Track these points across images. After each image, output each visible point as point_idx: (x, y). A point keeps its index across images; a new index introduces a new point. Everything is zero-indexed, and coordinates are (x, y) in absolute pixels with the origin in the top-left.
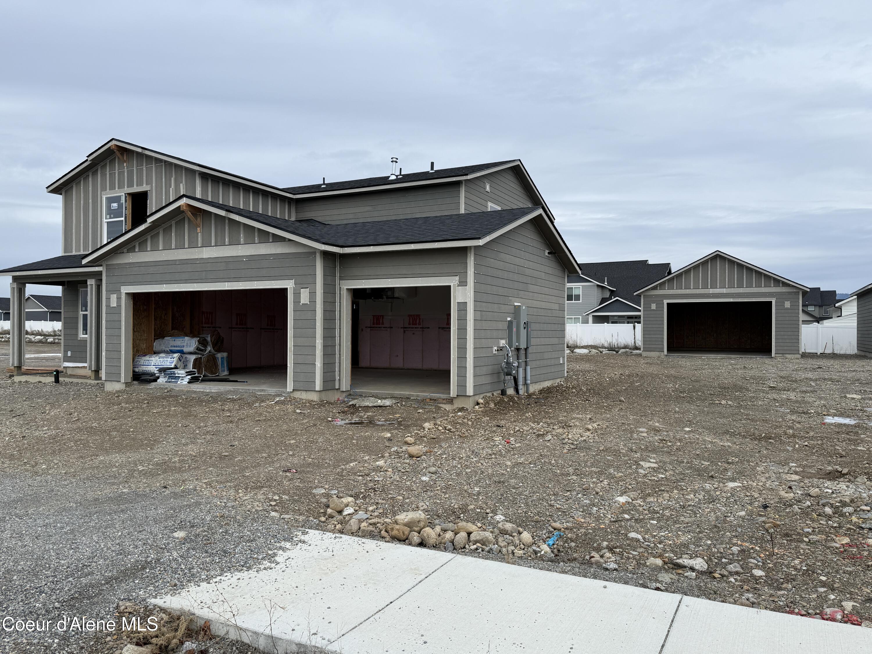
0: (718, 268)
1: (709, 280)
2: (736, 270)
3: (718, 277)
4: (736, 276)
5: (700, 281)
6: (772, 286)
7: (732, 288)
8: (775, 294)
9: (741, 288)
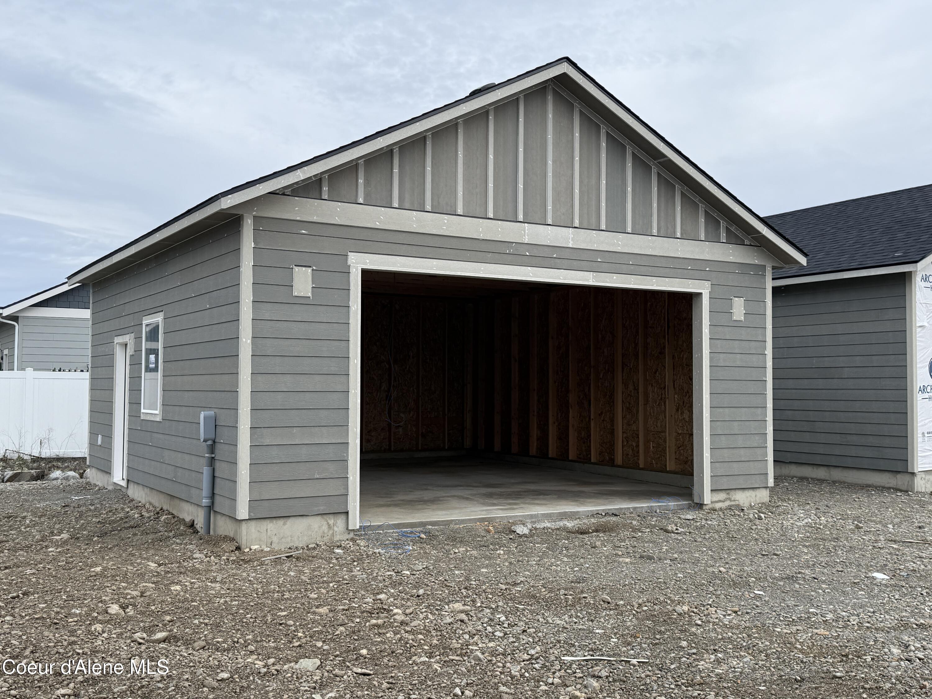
0: (550, 136)
1: (521, 186)
2: (603, 155)
3: (550, 174)
5: (491, 185)
6: (703, 237)
7: (594, 232)
8: (707, 269)
9: (621, 236)
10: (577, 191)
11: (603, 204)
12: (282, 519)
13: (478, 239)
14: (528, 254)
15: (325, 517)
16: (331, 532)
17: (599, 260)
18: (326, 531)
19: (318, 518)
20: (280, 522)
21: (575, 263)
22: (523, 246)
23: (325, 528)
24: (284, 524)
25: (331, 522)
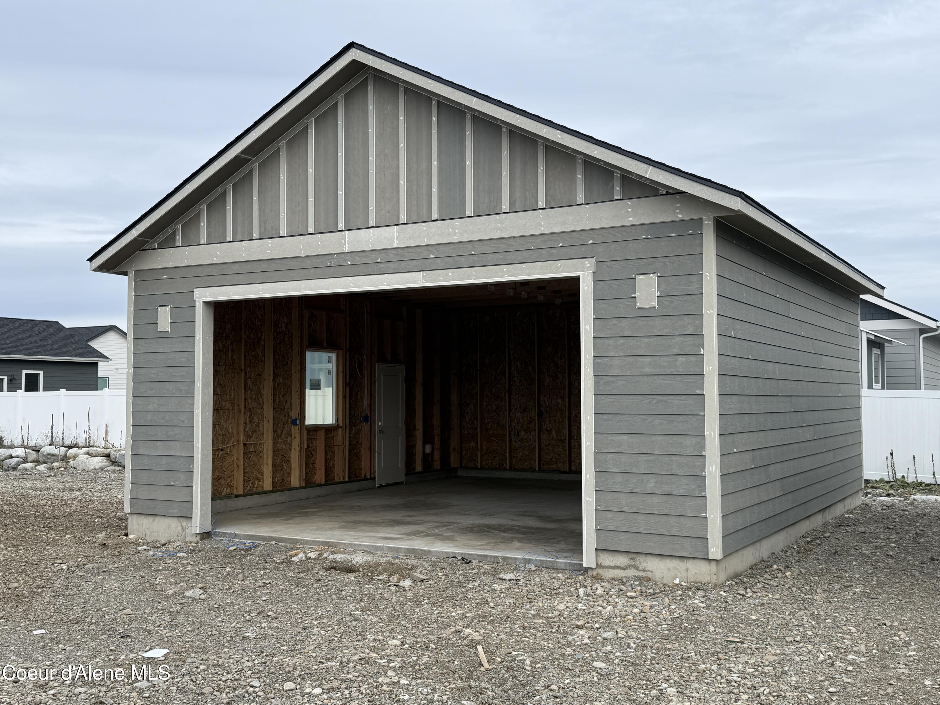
0: (371, 131)
1: (341, 193)
2: (435, 132)
3: (372, 172)
4: (435, 163)
5: (311, 199)
6: (580, 199)
7: (423, 224)
8: (590, 242)
9: (457, 222)
10: (403, 182)
11: (435, 190)
12: (152, 516)
13: (301, 257)
14: (349, 263)
15: (180, 519)
16: (184, 533)
17: (432, 256)
18: (180, 531)
19: (175, 520)
20: (151, 519)
21: (403, 264)
22: (344, 255)
23: (180, 528)
24: (154, 521)
25: (184, 524)
